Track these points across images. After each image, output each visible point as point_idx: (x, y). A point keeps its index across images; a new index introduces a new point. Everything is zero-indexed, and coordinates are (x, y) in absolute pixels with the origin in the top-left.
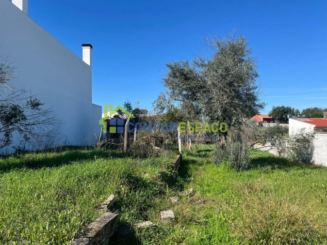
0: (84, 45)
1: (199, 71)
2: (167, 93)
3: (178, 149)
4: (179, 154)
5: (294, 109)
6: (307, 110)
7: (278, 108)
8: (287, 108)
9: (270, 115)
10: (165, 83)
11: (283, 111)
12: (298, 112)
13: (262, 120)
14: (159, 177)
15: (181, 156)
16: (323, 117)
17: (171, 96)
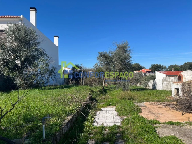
0: (55, 36)
1: (110, 55)
2: (99, 63)
3: (103, 85)
4: (103, 86)
5: (163, 65)
6: (171, 66)
7: (154, 65)
8: (159, 65)
9: (150, 69)
10: (97, 59)
11: (157, 67)
12: (165, 67)
13: (146, 72)
14: (99, 91)
15: (104, 87)
16: (172, 71)
17: (100, 64)
